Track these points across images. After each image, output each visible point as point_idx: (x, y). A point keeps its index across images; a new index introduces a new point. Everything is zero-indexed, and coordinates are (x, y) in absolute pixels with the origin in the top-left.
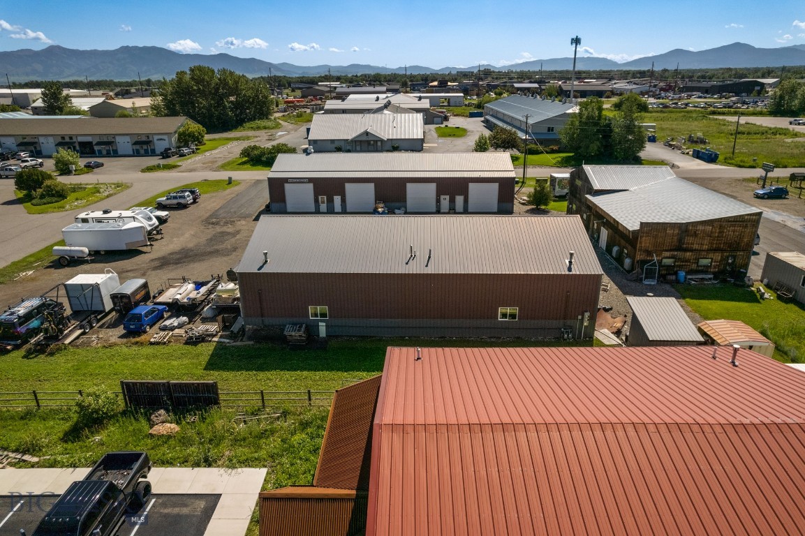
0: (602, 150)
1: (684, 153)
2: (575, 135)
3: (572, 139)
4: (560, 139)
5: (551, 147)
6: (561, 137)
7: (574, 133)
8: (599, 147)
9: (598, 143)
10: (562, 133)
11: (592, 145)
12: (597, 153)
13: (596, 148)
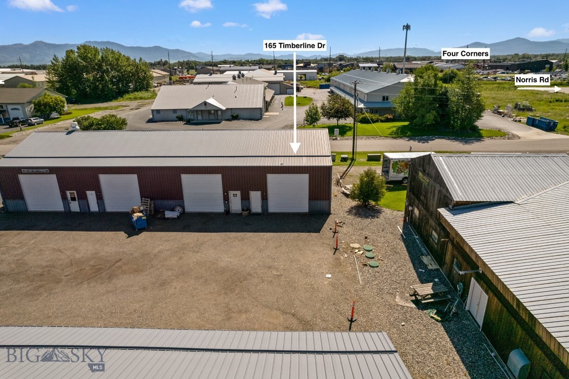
0: (439, 120)
1: (516, 121)
2: (411, 104)
3: (407, 108)
4: (394, 108)
5: (386, 116)
6: (396, 106)
7: (409, 102)
8: (435, 117)
9: (434, 112)
10: (396, 102)
11: (428, 115)
12: (434, 123)
13: (432, 117)
